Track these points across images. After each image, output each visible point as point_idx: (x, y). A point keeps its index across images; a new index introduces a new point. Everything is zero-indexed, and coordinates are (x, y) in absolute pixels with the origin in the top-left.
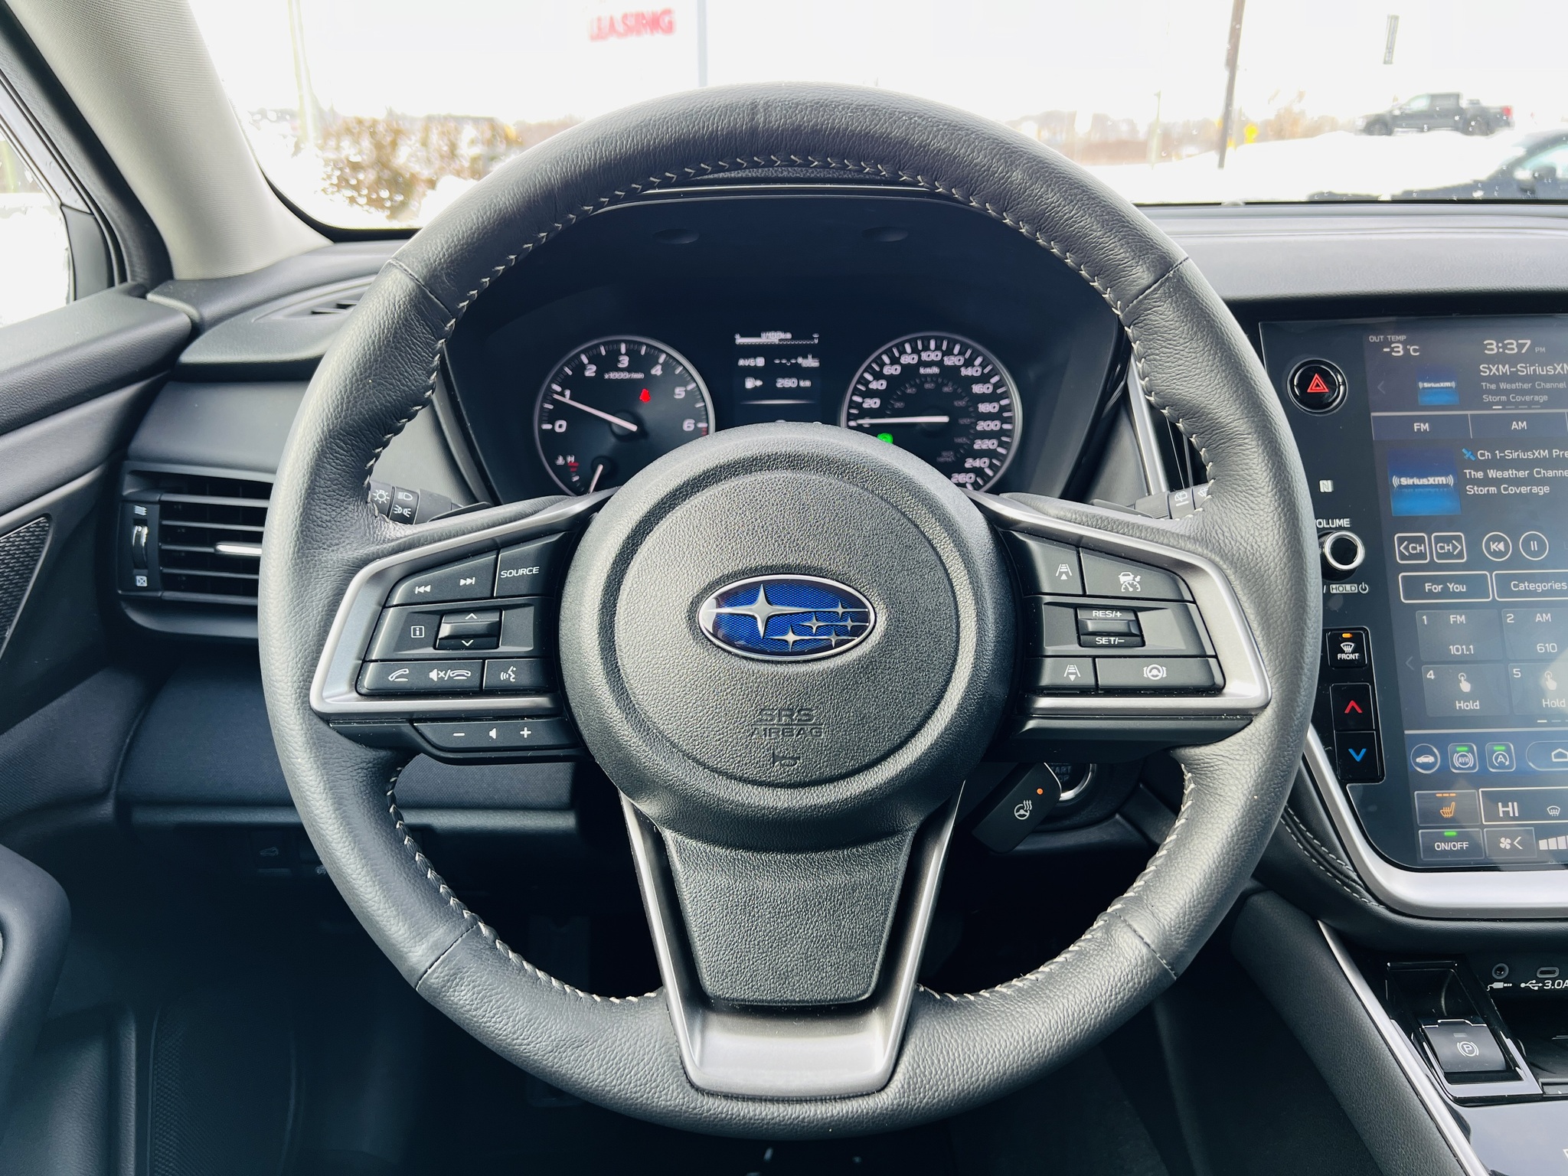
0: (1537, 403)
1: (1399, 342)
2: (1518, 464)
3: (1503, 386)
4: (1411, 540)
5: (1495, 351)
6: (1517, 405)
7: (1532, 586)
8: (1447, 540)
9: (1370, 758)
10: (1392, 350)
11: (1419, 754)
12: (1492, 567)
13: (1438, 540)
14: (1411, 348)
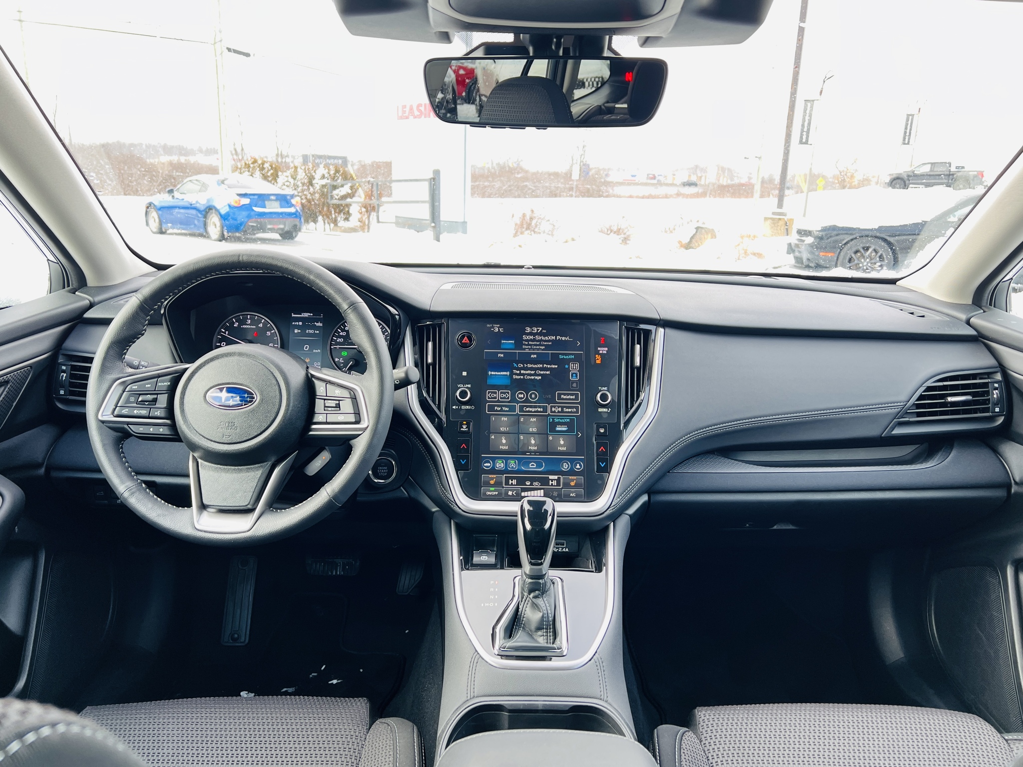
0: (541, 349)
1: (497, 327)
2: (531, 369)
3: (530, 343)
4: (492, 393)
5: (529, 331)
6: (534, 349)
7: (531, 409)
8: (504, 393)
9: (467, 463)
10: (494, 329)
11: (485, 463)
12: (518, 402)
13: (501, 393)
14: (501, 329)
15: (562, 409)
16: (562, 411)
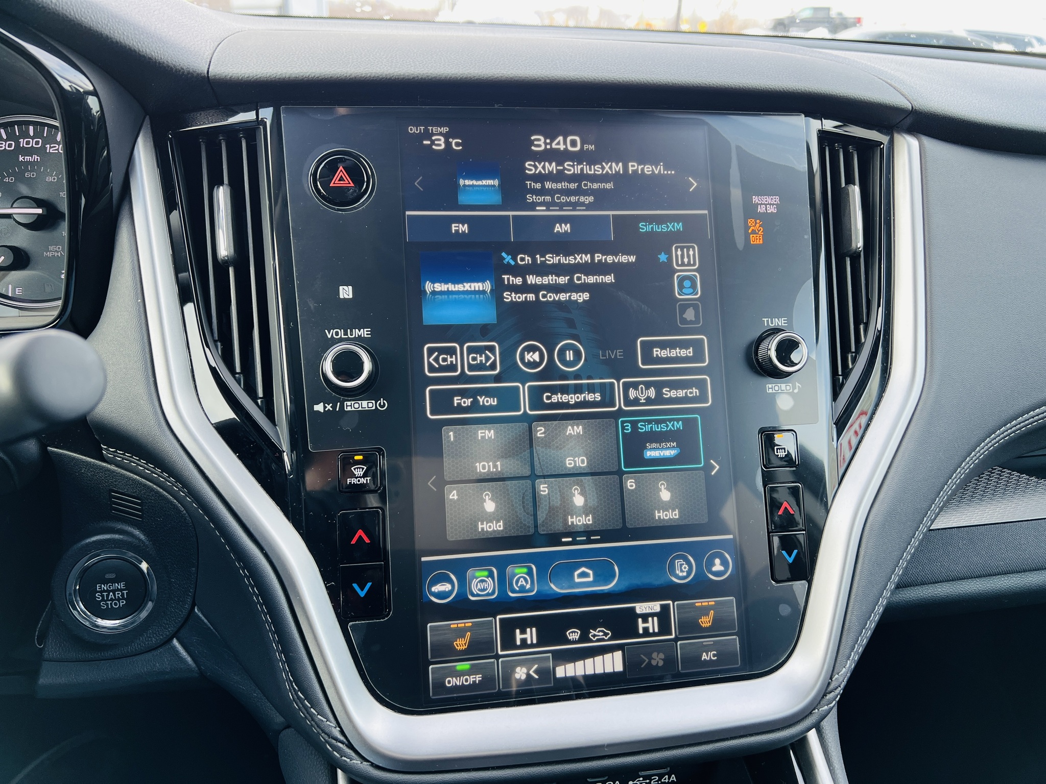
0: (583, 204)
1: (441, 134)
2: (558, 270)
3: (548, 185)
4: (442, 351)
5: (543, 148)
7: (565, 398)
8: (480, 350)
9: (375, 592)
10: (433, 142)
11: (436, 581)
12: (524, 378)
13: (471, 350)
14: (454, 142)
15: (659, 393)
16: (659, 399)
